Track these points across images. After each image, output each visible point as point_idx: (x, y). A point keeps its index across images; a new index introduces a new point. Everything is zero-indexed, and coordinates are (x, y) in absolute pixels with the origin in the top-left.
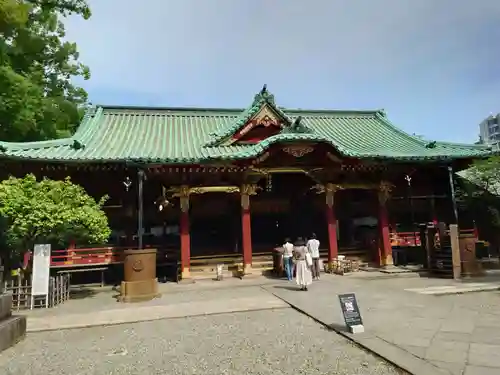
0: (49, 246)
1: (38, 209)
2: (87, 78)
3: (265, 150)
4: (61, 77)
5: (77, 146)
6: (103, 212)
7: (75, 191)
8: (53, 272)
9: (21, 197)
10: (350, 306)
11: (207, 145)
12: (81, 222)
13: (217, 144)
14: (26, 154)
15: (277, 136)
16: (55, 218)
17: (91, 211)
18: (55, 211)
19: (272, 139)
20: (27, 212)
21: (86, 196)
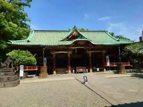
0: (23, 66)
1: (21, 57)
2: (30, 21)
3: (73, 43)
4: (23, 22)
5: (28, 41)
6: (35, 58)
7: (29, 53)
8: (24, 72)
9: (17, 55)
10: (85, 78)
11: (60, 41)
12: (30, 60)
13: (63, 41)
14: (16, 44)
15: (76, 40)
16: (25, 59)
17: (32, 58)
18: (25, 58)
19: (75, 40)
20: (18, 58)
21: (31, 54)
